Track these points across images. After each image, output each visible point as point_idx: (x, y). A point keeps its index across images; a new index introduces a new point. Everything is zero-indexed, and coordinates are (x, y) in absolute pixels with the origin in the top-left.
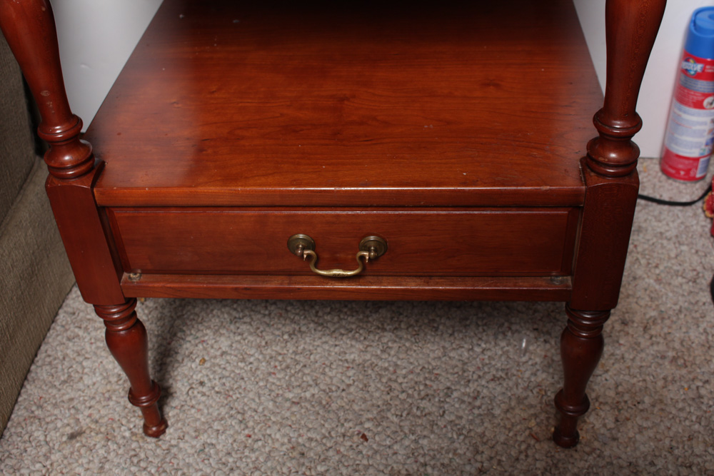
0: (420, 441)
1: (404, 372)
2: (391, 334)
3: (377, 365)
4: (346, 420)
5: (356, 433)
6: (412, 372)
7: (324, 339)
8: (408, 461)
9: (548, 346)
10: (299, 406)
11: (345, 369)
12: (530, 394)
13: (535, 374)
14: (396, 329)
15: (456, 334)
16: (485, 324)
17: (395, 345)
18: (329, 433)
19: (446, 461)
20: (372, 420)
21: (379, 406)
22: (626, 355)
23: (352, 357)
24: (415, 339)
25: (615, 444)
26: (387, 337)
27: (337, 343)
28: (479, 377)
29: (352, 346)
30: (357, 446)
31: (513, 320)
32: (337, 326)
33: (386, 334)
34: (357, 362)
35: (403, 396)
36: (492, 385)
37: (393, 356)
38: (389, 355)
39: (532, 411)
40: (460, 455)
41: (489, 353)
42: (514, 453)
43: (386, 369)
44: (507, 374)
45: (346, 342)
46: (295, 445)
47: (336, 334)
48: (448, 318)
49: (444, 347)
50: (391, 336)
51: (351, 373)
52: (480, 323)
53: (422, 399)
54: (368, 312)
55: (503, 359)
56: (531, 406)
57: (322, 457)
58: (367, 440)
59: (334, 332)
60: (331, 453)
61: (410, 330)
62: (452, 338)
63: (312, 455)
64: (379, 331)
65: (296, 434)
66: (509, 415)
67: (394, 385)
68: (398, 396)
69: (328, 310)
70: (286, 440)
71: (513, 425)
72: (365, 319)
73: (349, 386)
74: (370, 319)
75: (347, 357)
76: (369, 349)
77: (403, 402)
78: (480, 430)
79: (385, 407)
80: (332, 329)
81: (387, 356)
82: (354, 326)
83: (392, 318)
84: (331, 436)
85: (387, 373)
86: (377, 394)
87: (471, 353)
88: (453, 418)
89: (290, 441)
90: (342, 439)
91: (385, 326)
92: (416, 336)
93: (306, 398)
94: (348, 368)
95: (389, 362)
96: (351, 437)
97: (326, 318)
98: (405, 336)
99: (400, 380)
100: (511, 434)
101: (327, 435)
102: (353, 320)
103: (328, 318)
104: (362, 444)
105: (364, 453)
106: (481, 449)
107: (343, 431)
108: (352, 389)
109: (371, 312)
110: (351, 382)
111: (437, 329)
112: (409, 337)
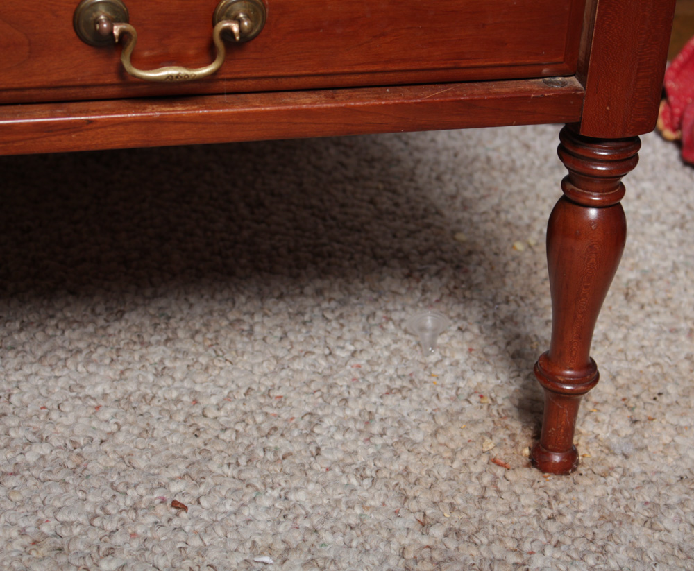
0: (292, 497)
1: (214, 400)
2: (162, 347)
3: (154, 397)
4: (128, 485)
5: (157, 501)
6: (228, 399)
7: (27, 370)
8: (281, 529)
9: (468, 336)
10: (18, 477)
11: (92, 411)
12: (466, 405)
13: (462, 376)
14: (168, 340)
15: (291, 336)
16: (341, 316)
17: (178, 364)
18: (103, 509)
19: (353, 521)
20: (182, 478)
21: (186, 458)
22: (612, 335)
23: (99, 389)
24: (215, 351)
25: (644, 455)
26: (157, 353)
27: (57, 373)
28: (362, 393)
29: (90, 374)
30: (169, 520)
31: (390, 307)
32: (46, 347)
33: (152, 349)
34: (113, 397)
35: (228, 436)
36: (391, 401)
37: (182, 380)
38: (173, 378)
39: (480, 429)
40: (374, 509)
41: (365, 357)
42: (473, 490)
43: (177, 401)
44: (412, 381)
45: (76, 369)
46: (36, 537)
47: (50, 360)
48: (265, 315)
49: (276, 358)
50: (164, 352)
51: (106, 414)
52: (329, 315)
53: (268, 435)
54: (101, 322)
55: (395, 361)
56: (474, 423)
57: (104, 548)
58: (185, 508)
59: (44, 356)
60: (118, 539)
61: (199, 338)
62: (286, 344)
63: (81, 547)
64: (137, 347)
65: (32, 521)
66: (441, 439)
67: (202, 423)
68: (217, 437)
69: (17, 325)
70: (15, 534)
71: (454, 452)
72: (101, 332)
73: (111, 434)
74: (111, 331)
75: (88, 391)
76: (127, 374)
77: (231, 444)
78: (397, 466)
79: (199, 457)
80: (39, 353)
81: (170, 381)
82: (82, 345)
83: (155, 326)
84: (108, 514)
85: (179, 406)
86: (175, 439)
87: (331, 359)
88: (338, 455)
89: (23, 533)
90: (133, 515)
91: (146, 338)
92: (214, 347)
93: (27, 464)
94: (98, 408)
95: (177, 389)
96: (151, 507)
97: (16, 337)
98: (193, 349)
99: (211, 413)
100: (456, 465)
101: (99, 511)
102: (75, 335)
103: (22, 337)
104: (177, 515)
105: (187, 529)
106: (410, 493)
107: (129, 502)
108: (120, 438)
109: (107, 321)
110: (115, 428)
111: (251, 333)
112: (201, 349)
